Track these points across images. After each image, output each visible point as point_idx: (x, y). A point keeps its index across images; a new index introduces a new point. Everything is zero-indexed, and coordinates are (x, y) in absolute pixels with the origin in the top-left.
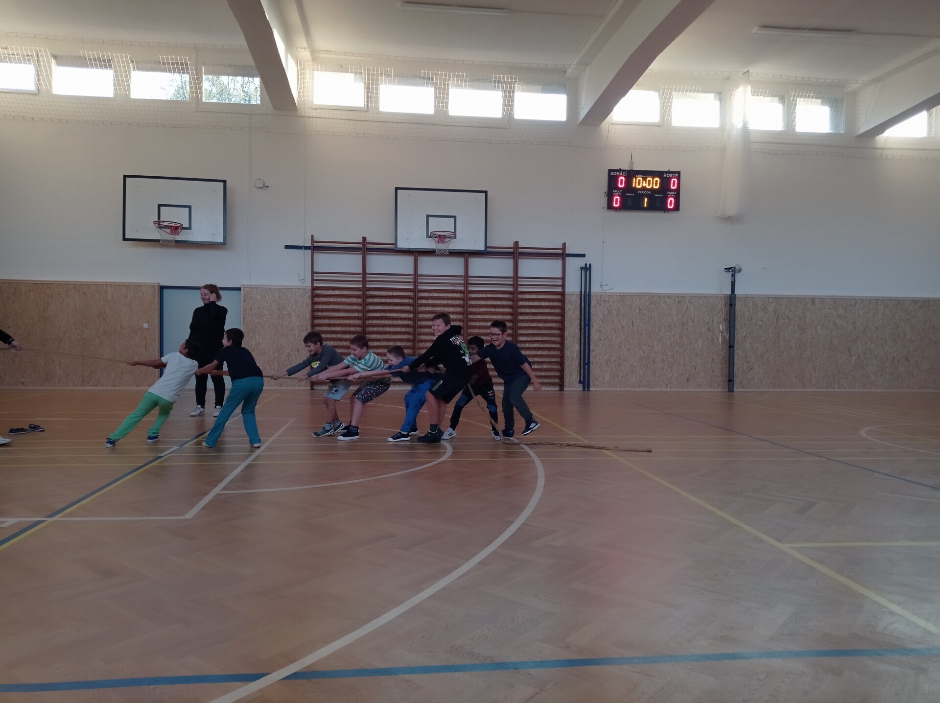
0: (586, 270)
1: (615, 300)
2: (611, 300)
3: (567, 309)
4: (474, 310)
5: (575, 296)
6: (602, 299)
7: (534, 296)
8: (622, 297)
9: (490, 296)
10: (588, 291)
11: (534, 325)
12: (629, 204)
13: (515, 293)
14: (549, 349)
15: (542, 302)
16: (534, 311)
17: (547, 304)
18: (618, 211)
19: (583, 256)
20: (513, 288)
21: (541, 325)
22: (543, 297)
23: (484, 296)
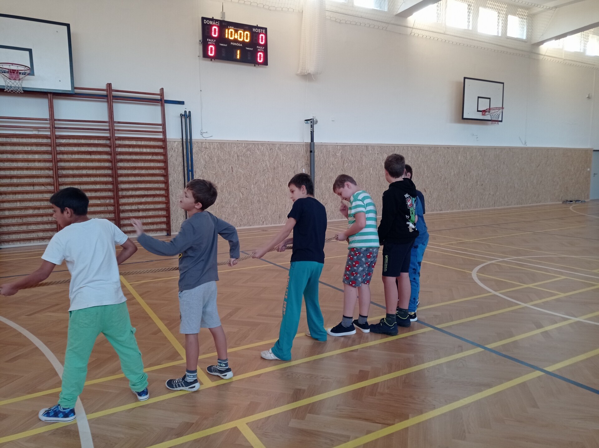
0: (186, 117)
1: (216, 147)
2: (211, 146)
3: (169, 156)
4: (65, 157)
5: (176, 143)
6: (203, 146)
7: (134, 143)
8: (222, 145)
9: (83, 141)
10: (189, 138)
11: (136, 172)
12: (224, 55)
13: (112, 139)
14: (154, 196)
15: (143, 148)
16: (134, 157)
17: (148, 150)
18: (213, 60)
19: (182, 103)
20: (110, 133)
21: (143, 172)
22: (143, 143)
23: (75, 141)
